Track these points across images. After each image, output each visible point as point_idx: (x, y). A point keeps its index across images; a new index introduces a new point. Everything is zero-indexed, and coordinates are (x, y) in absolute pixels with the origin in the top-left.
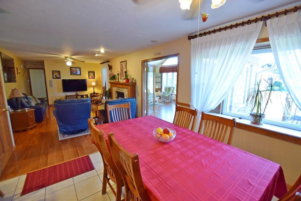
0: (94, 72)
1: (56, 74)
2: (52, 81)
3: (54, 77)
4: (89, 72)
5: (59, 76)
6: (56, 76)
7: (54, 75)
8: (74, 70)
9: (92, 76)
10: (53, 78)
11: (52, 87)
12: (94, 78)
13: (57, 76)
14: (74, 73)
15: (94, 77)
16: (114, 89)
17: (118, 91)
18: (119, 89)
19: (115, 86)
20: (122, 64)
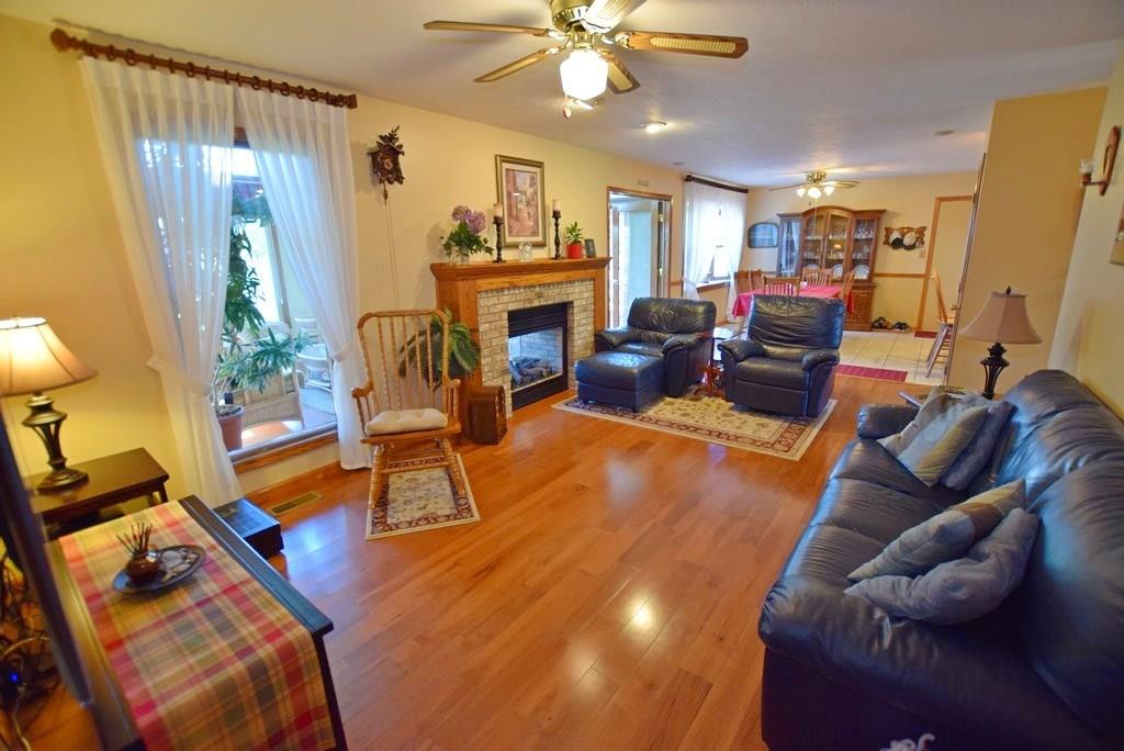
16: (488, 307)
17: (536, 304)
18: (540, 296)
19: (509, 283)
20: (511, 173)
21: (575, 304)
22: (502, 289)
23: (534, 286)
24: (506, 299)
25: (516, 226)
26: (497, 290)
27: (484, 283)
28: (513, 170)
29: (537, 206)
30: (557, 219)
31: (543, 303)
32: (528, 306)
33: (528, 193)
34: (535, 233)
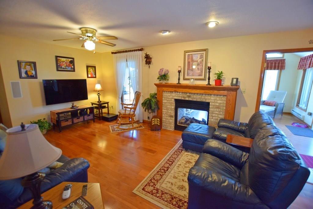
0: (95, 67)
1: (28, 68)
2: (18, 83)
3: (24, 75)
4: (88, 67)
5: (34, 72)
6: (26, 73)
7: (23, 71)
8: (63, 62)
9: (91, 74)
10: (21, 77)
11: (21, 96)
12: (95, 77)
13: (29, 73)
14: (63, 67)
15: (95, 75)
16: (167, 96)
17: (187, 99)
18: (189, 97)
19: (174, 90)
20: (191, 56)
21: (210, 104)
22: (173, 92)
23: (187, 93)
24: (174, 95)
25: (191, 73)
26: (171, 92)
27: (165, 89)
28: (192, 54)
29: (202, 65)
30: (209, 70)
31: (190, 99)
32: (183, 99)
33: (198, 61)
34: (200, 75)
